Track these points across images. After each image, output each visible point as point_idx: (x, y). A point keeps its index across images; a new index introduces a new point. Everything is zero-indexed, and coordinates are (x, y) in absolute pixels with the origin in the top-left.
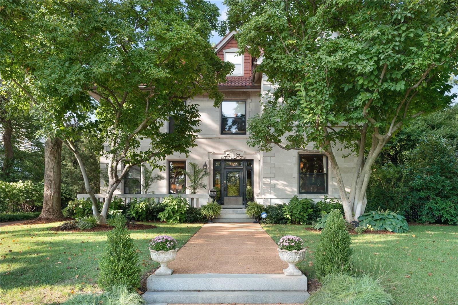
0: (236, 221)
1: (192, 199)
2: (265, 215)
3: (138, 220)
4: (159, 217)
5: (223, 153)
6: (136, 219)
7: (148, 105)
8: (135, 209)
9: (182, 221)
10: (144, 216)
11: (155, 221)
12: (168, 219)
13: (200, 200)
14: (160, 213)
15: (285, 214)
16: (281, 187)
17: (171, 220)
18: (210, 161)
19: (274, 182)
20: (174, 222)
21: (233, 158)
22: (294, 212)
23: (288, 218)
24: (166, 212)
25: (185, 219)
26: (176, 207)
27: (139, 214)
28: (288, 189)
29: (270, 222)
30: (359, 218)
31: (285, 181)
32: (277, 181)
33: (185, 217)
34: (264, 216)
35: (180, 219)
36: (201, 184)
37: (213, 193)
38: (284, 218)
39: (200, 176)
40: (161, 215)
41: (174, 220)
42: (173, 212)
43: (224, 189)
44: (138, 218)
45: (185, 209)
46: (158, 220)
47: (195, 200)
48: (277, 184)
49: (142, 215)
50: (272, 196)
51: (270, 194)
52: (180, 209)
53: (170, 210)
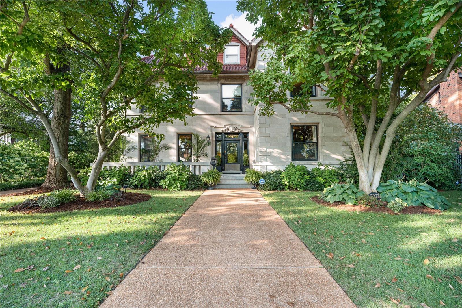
1: (195, 166)
2: (263, 181)
3: (141, 188)
4: (160, 184)
5: (223, 127)
6: (139, 187)
8: (138, 177)
9: (183, 188)
10: (146, 184)
11: (157, 188)
12: (170, 185)
13: (202, 167)
14: (161, 181)
15: (283, 180)
16: (275, 154)
17: (173, 188)
18: (212, 134)
19: (269, 150)
20: (175, 190)
21: (232, 131)
22: (292, 179)
23: (286, 185)
24: (166, 180)
25: (185, 187)
26: (177, 175)
27: (141, 182)
28: (283, 156)
29: (268, 188)
31: (279, 149)
32: (273, 149)
33: (186, 185)
35: (180, 186)
36: (203, 153)
37: (213, 161)
38: (282, 184)
39: (203, 146)
40: (162, 182)
41: (175, 188)
42: (174, 180)
43: (225, 157)
44: (141, 185)
45: (186, 177)
46: (160, 187)
47: (197, 167)
48: (273, 152)
49: (144, 183)
50: (268, 163)
51: (266, 161)
52: (181, 177)
53: (171, 178)
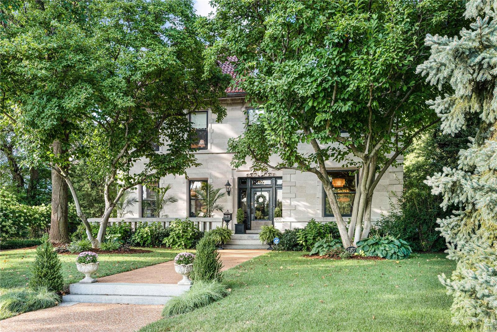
0: (249, 247)
1: (205, 223)
2: (278, 240)
3: (144, 246)
4: (164, 242)
5: (249, 169)
6: (142, 245)
7: (127, 130)
8: (140, 234)
9: (188, 247)
10: (149, 242)
11: (160, 247)
12: (174, 243)
13: (213, 224)
14: (165, 238)
15: (298, 239)
16: (303, 209)
17: (177, 246)
18: (234, 179)
19: (294, 203)
20: (179, 248)
21: (260, 175)
22: (308, 237)
23: (302, 245)
24: (170, 237)
25: (190, 245)
26: (181, 232)
27: (144, 239)
28: (310, 210)
29: (283, 248)
30: (358, 243)
31: (307, 201)
32: (298, 202)
33: (191, 243)
34: (276, 241)
35: (185, 245)
36: (217, 207)
37: (226, 216)
38: (298, 244)
39: (216, 197)
40: (165, 240)
41: (179, 246)
42: (178, 237)
44: (144, 244)
45: (191, 234)
46: (164, 246)
47: (208, 224)
48: (298, 205)
49: (147, 241)
50: (292, 219)
51: (290, 216)
52: (186, 234)
53: (174, 235)
